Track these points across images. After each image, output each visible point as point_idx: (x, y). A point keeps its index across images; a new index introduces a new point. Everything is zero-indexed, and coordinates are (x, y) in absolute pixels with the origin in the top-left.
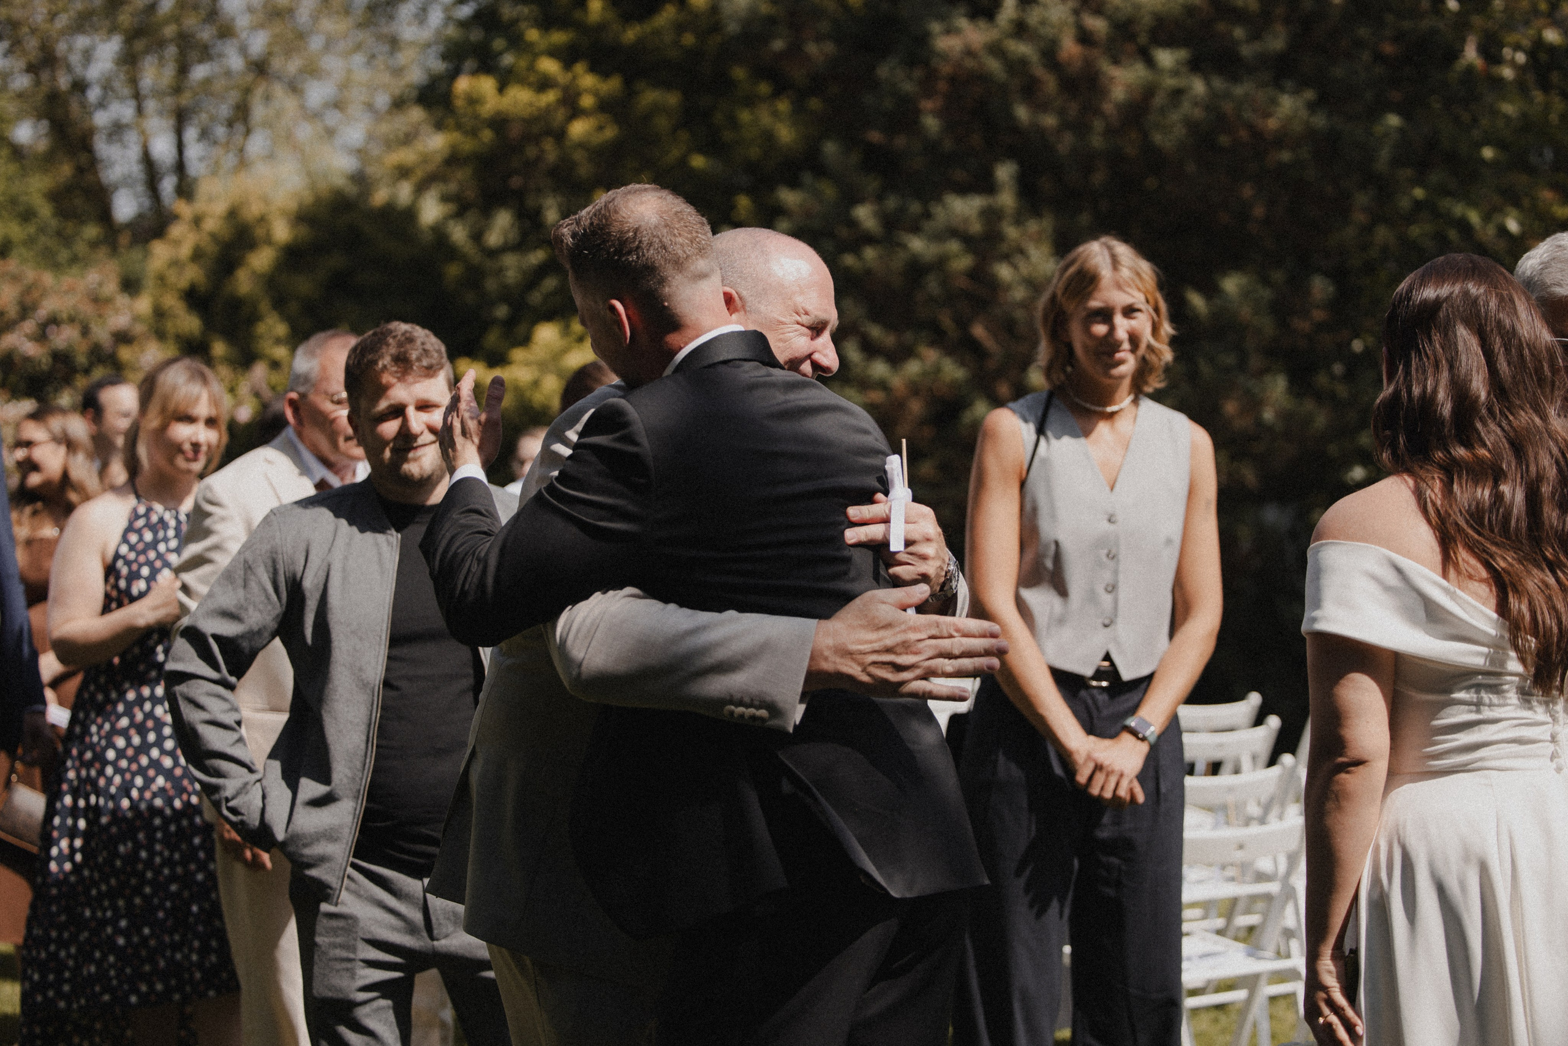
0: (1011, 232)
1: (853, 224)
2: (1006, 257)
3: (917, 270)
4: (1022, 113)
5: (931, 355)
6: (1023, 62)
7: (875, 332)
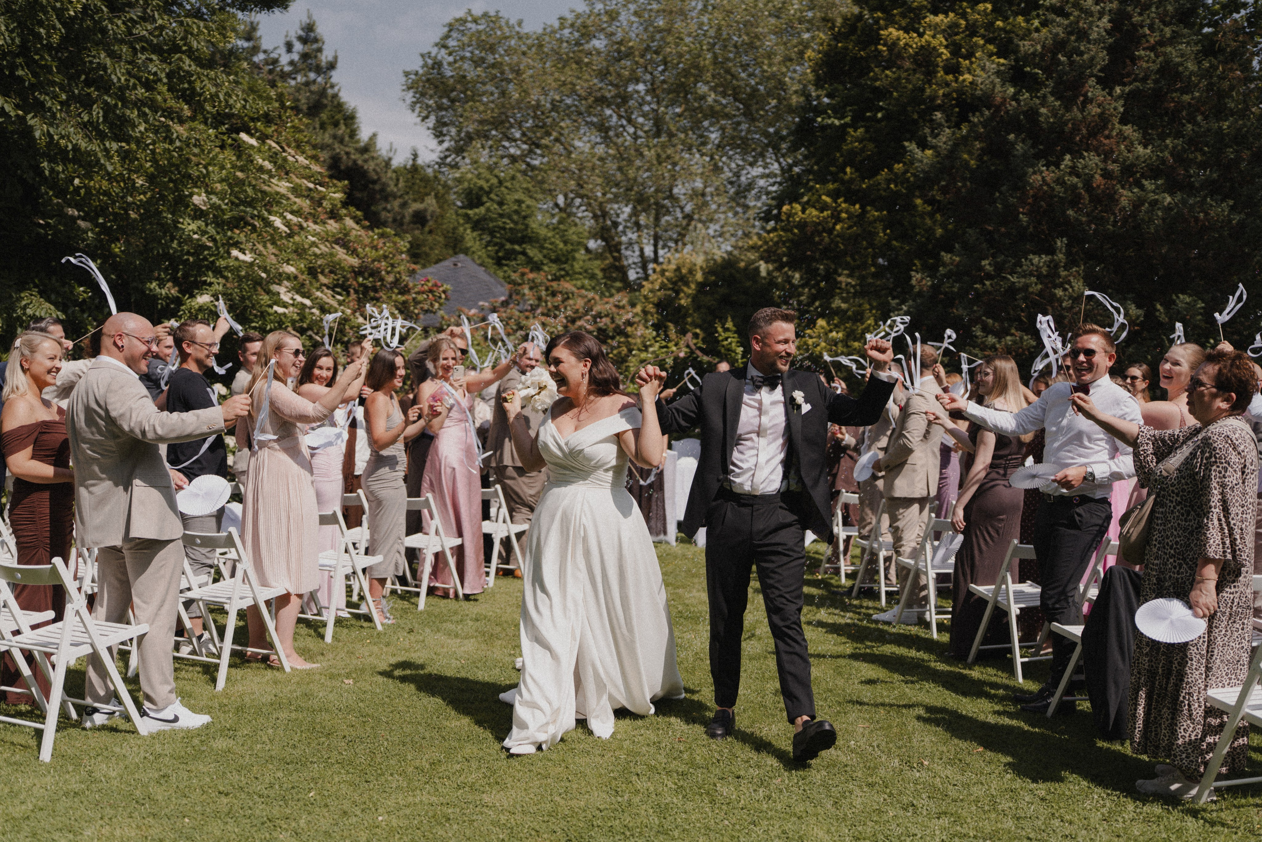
0: (1063, 273)
1: (981, 268)
2: (1061, 285)
3: (1012, 291)
4: (1070, 212)
5: (1018, 334)
6: (1074, 187)
7: (990, 321)
